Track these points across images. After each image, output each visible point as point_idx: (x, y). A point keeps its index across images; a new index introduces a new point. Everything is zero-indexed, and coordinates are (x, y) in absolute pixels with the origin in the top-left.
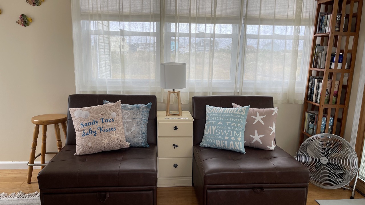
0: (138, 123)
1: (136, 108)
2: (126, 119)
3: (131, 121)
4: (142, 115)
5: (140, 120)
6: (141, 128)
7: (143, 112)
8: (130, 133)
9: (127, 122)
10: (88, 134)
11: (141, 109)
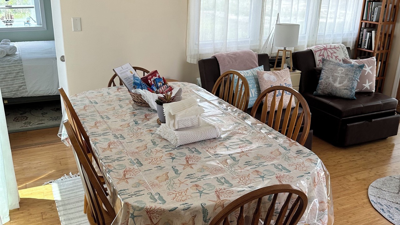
0: (350, 78)
1: (350, 67)
2: (340, 73)
3: (344, 76)
4: (355, 72)
5: (352, 76)
6: (351, 83)
7: (356, 70)
8: (341, 85)
9: (341, 76)
10: (278, 96)
11: (354, 68)
